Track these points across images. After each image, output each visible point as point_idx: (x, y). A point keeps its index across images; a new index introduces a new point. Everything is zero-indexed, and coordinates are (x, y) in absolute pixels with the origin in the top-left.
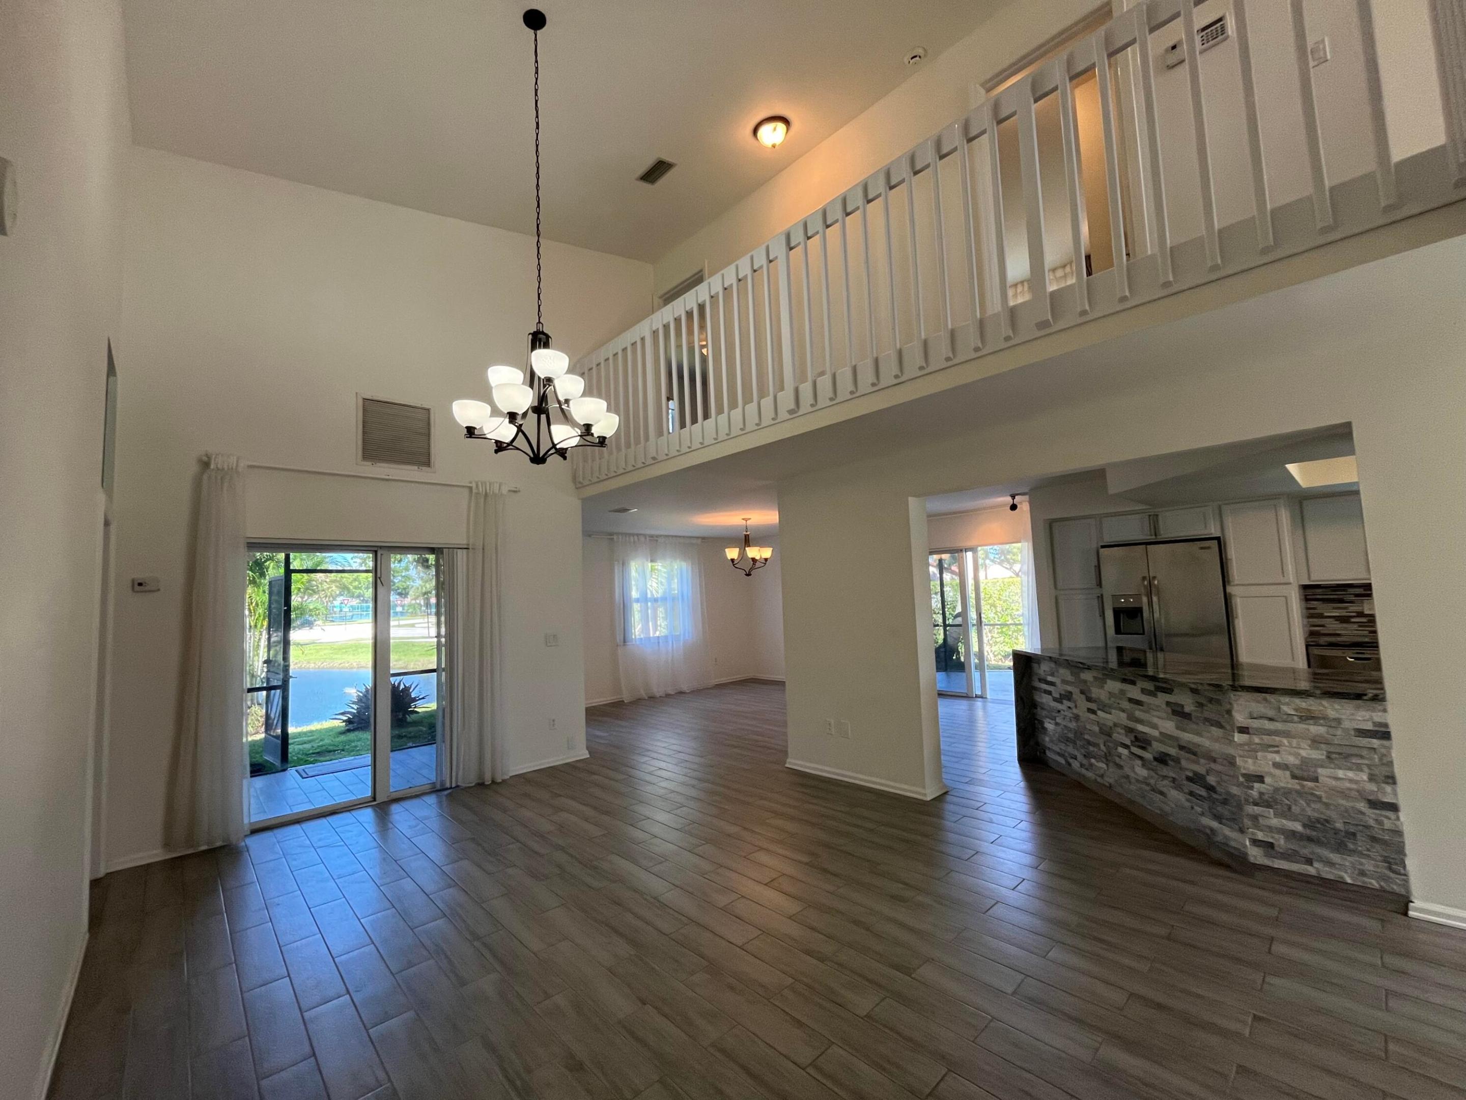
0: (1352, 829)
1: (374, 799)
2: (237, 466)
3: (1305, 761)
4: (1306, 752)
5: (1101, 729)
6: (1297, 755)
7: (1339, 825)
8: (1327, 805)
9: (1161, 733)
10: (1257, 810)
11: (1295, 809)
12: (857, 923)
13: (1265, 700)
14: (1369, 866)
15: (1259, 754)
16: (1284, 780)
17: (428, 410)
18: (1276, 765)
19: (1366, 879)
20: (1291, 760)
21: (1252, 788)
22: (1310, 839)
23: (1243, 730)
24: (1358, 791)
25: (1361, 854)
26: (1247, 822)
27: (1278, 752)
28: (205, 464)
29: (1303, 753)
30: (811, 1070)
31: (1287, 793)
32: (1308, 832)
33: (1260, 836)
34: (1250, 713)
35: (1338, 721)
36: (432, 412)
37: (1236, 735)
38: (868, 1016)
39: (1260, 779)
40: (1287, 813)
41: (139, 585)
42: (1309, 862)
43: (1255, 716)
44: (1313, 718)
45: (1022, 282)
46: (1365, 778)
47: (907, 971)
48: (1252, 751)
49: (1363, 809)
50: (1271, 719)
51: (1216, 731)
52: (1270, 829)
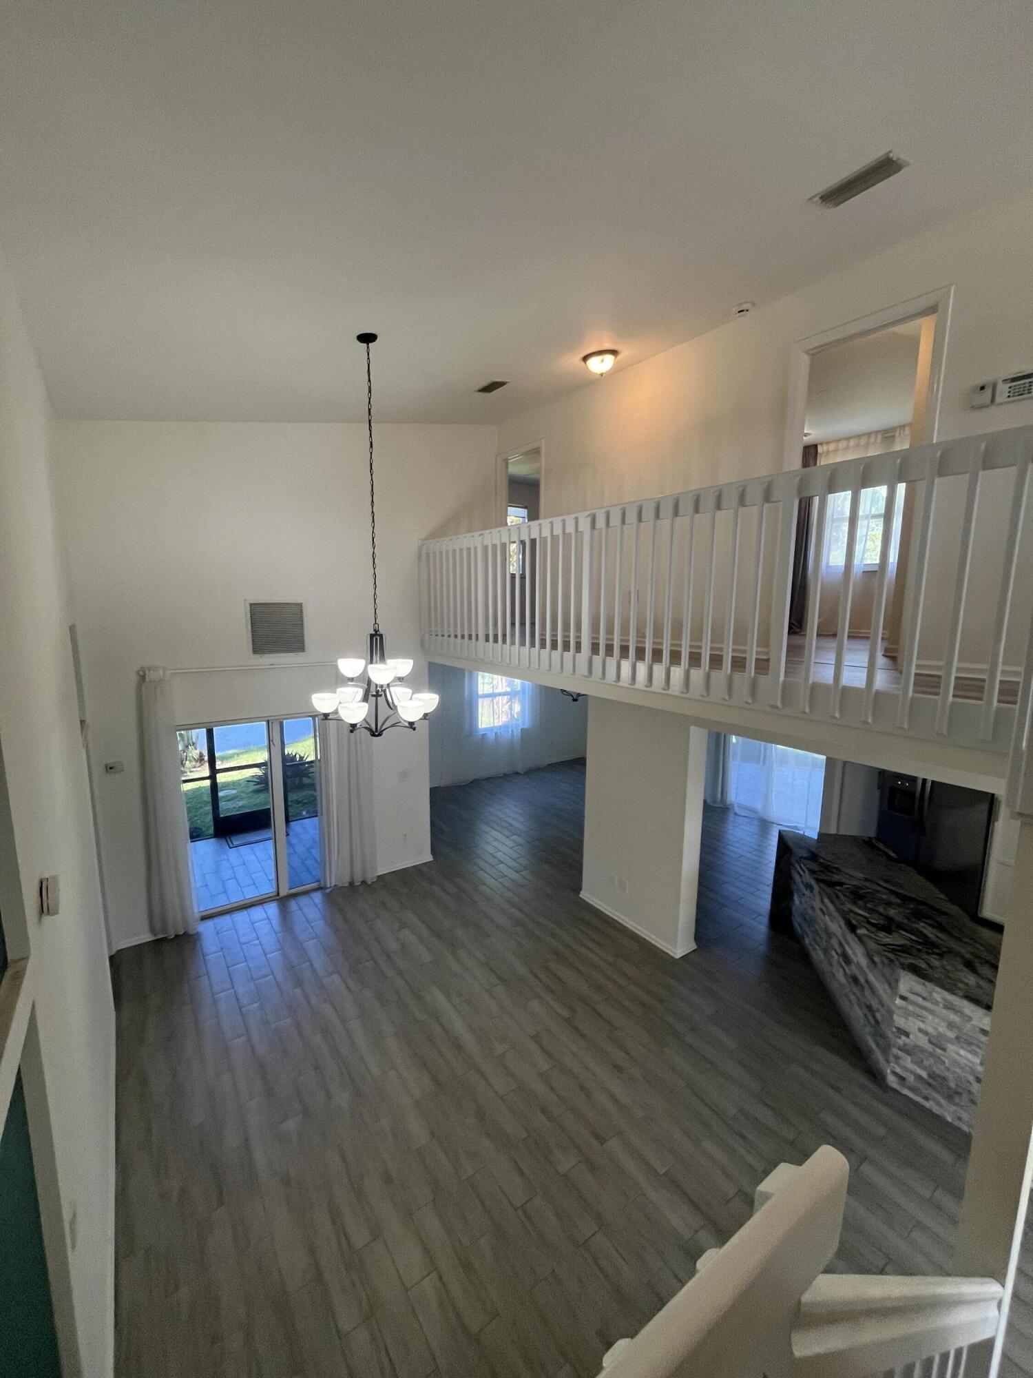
0: (959, 1090)
1: (278, 895)
2: (164, 675)
3: (940, 1035)
4: (943, 1029)
5: (826, 928)
6: (936, 1029)
7: (952, 1085)
8: (948, 1069)
9: (857, 961)
10: (900, 1053)
11: (926, 1063)
12: (582, 1088)
13: (924, 984)
14: (965, 1116)
15: (910, 1018)
16: (923, 1041)
17: (301, 605)
18: (920, 1030)
19: (961, 1123)
20: (930, 1030)
21: (900, 1038)
22: (930, 1085)
23: (903, 998)
24: (971, 1068)
25: (962, 1107)
26: (892, 1059)
27: (923, 1022)
28: (142, 678)
29: (941, 1029)
30: (520, 1212)
31: (923, 1051)
32: (931, 1081)
33: (898, 1070)
34: (911, 989)
35: (970, 1019)
36: (304, 605)
37: (898, 999)
38: (565, 1175)
39: (907, 1034)
40: (919, 1063)
41: (110, 769)
42: (926, 1098)
43: (913, 992)
44: (953, 1009)
45: (876, 432)
46: (978, 1061)
47: (601, 1140)
48: (907, 1014)
49: (972, 1081)
50: (924, 998)
51: (887, 987)
52: (906, 1069)
